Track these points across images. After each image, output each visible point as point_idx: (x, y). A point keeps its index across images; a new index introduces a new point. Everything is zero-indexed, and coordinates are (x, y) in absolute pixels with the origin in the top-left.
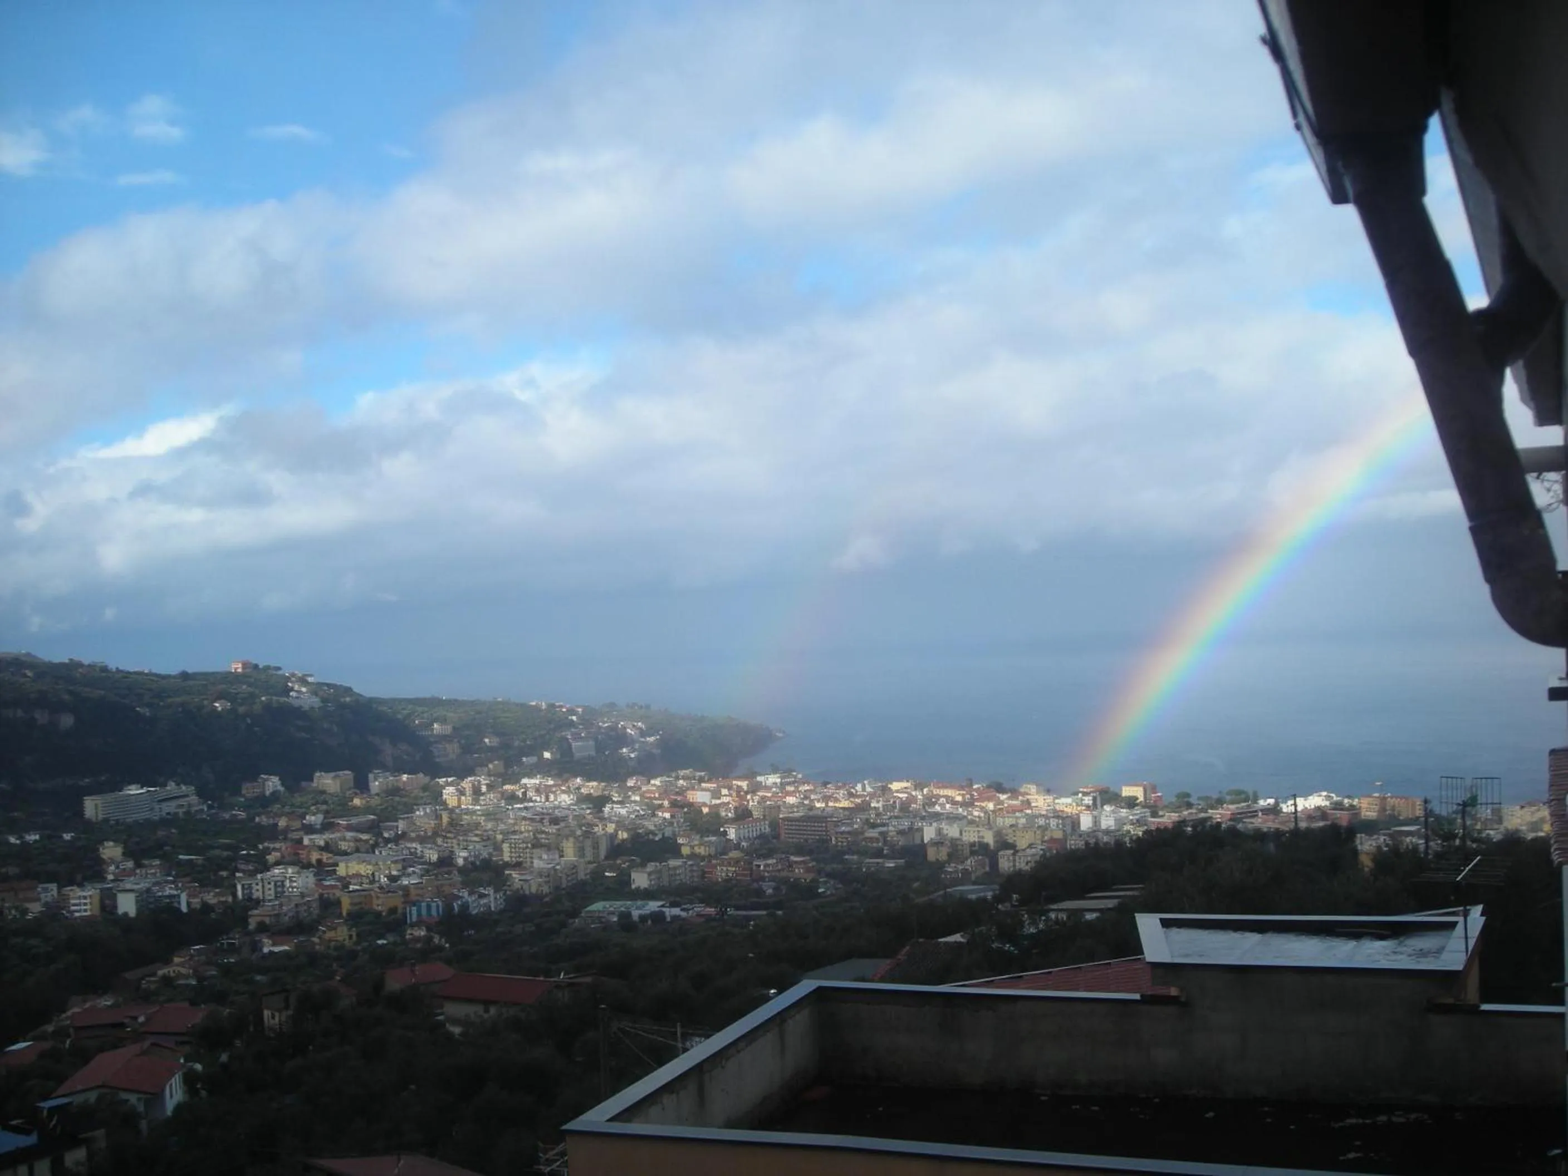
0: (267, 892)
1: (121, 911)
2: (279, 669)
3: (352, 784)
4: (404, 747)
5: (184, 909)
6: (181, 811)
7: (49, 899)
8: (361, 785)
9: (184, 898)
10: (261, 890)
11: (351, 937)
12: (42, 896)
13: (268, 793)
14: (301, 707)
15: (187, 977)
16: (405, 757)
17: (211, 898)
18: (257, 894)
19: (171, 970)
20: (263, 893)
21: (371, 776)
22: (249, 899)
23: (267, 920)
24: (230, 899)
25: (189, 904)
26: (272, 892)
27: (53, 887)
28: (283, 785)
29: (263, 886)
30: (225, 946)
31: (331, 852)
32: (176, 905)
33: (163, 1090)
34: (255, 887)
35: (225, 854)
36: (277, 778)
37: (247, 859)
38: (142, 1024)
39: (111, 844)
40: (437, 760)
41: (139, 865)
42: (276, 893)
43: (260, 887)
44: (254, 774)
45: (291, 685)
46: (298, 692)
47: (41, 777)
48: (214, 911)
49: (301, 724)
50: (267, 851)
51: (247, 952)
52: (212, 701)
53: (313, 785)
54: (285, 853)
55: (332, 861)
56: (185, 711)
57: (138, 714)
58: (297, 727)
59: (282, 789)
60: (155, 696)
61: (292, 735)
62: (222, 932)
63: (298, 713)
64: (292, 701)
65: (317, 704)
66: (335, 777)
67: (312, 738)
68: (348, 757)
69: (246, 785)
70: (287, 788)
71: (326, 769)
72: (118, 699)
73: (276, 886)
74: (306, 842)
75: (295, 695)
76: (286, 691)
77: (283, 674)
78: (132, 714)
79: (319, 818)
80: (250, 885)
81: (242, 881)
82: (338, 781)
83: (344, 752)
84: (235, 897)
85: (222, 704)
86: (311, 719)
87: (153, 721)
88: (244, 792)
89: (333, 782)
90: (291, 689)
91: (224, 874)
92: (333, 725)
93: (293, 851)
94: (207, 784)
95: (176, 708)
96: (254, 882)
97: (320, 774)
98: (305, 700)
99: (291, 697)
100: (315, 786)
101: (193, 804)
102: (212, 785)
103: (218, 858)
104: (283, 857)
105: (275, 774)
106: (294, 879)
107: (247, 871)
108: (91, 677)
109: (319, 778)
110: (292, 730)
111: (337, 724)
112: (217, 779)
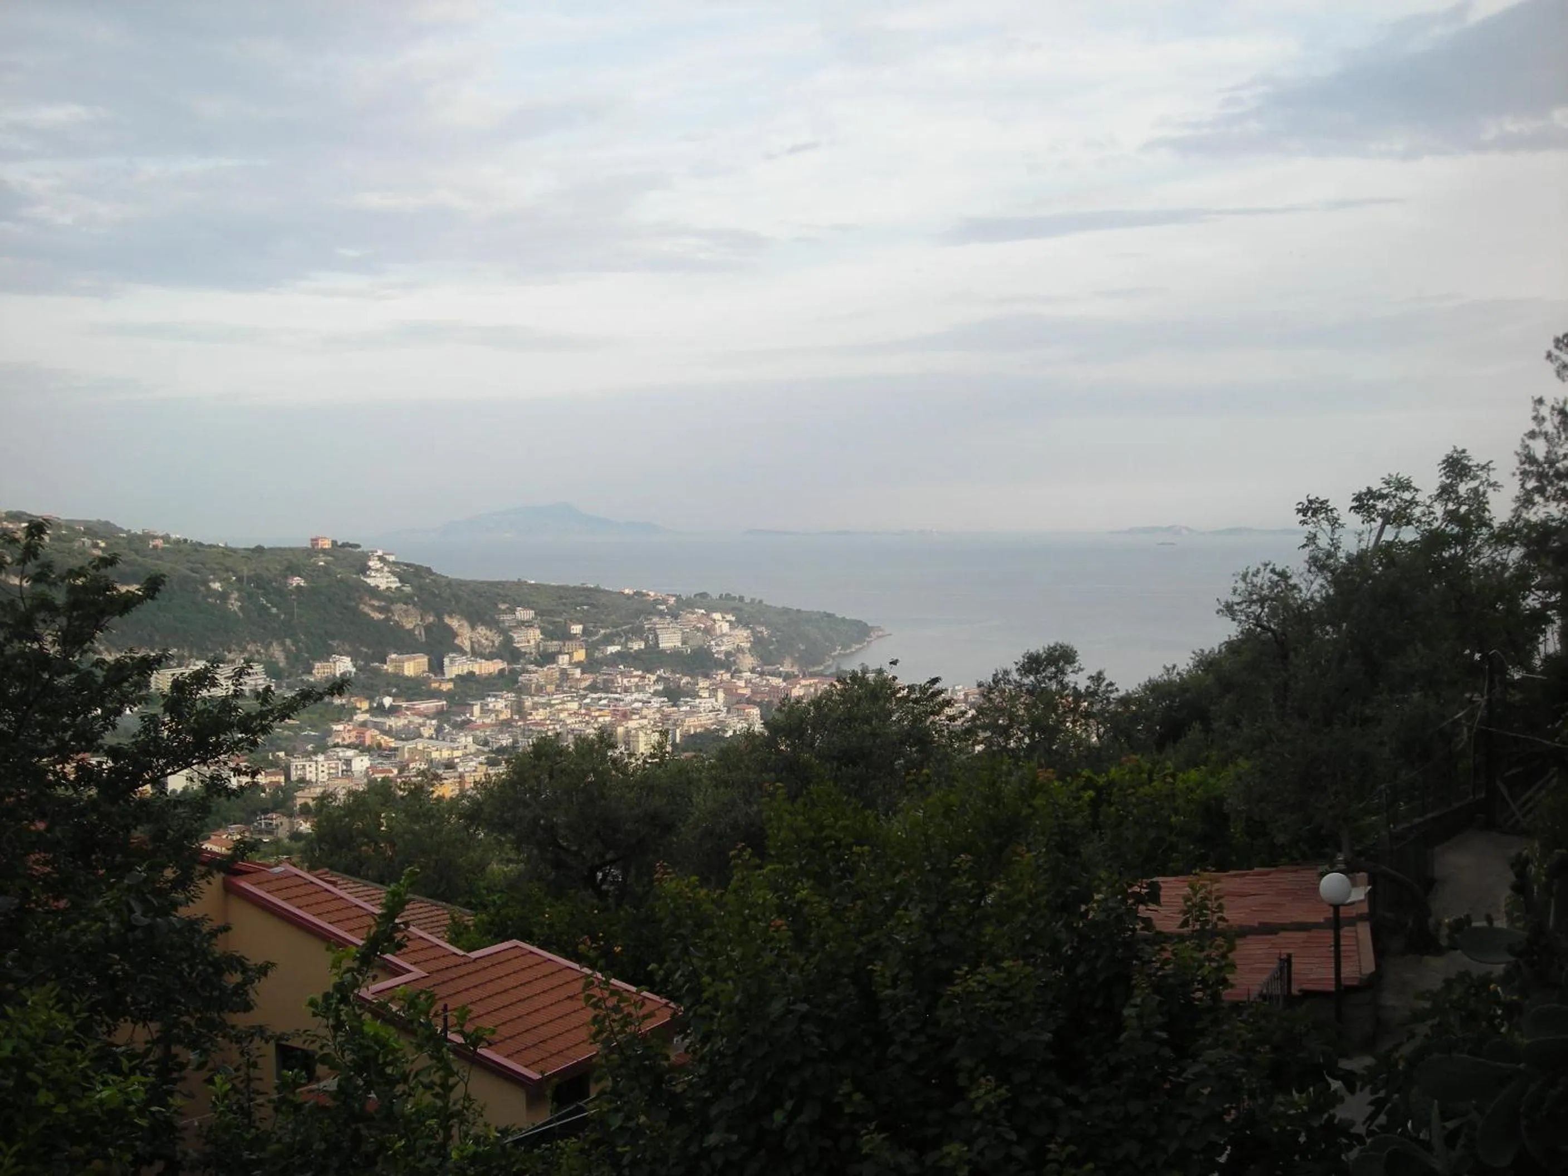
0: (321, 775)
1: (171, 787)
2: (358, 546)
3: (425, 668)
4: (482, 630)
8: (437, 667)
10: (314, 772)
13: (338, 675)
14: (377, 587)
16: (484, 641)
17: (263, 778)
18: (310, 776)
20: (317, 774)
21: (446, 661)
22: (302, 780)
23: (313, 801)
24: (282, 779)
26: (325, 774)
28: (355, 666)
29: (317, 769)
30: (263, 826)
31: (392, 737)
34: (308, 769)
36: (349, 659)
37: (309, 739)
40: (518, 646)
42: (329, 774)
43: (313, 769)
44: (326, 654)
45: (371, 564)
46: (377, 570)
47: (107, 650)
48: (264, 791)
49: (376, 603)
50: (329, 733)
51: (283, 833)
52: (286, 577)
53: (385, 667)
54: (346, 735)
55: (393, 745)
56: (258, 587)
57: (209, 588)
58: (372, 606)
59: (354, 670)
60: (227, 570)
61: (367, 615)
62: (265, 812)
63: (374, 592)
64: (368, 580)
65: (395, 583)
66: (409, 660)
67: (388, 619)
68: (424, 640)
69: (317, 665)
70: (359, 669)
71: (400, 651)
72: (189, 572)
73: (329, 768)
74: (370, 725)
75: (373, 574)
76: (364, 569)
77: (363, 552)
78: (202, 588)
79: (387, 701)
80: (304, 767)
81: (297, 762)
82: (412, 664)
83: (421, 634)
84: (288, 778)
85: (297, 581)
86: (388, 599)
87: (224, 596)
88: (315, 671)
89: (406, 665)
90: (369, 568)
91: (282, 754)
92: (410, 606)
93: (354, 733)
94: (277, 663)
95: (249, 583)
96: (307, 764)
97: (394, 656)
98: (382, 580)
99: (369, 576)
100: (388, 668)
101: (261, 682)
102: (282, 664)
103: (279, 738)
104: (344, 739)
105: (348, 654)
106: (348, 762)
107: (306, 751)
108: (163, 549)
109: (393, 661)
110: (367, 610)
111: (415, 605)
112: (287, 658)
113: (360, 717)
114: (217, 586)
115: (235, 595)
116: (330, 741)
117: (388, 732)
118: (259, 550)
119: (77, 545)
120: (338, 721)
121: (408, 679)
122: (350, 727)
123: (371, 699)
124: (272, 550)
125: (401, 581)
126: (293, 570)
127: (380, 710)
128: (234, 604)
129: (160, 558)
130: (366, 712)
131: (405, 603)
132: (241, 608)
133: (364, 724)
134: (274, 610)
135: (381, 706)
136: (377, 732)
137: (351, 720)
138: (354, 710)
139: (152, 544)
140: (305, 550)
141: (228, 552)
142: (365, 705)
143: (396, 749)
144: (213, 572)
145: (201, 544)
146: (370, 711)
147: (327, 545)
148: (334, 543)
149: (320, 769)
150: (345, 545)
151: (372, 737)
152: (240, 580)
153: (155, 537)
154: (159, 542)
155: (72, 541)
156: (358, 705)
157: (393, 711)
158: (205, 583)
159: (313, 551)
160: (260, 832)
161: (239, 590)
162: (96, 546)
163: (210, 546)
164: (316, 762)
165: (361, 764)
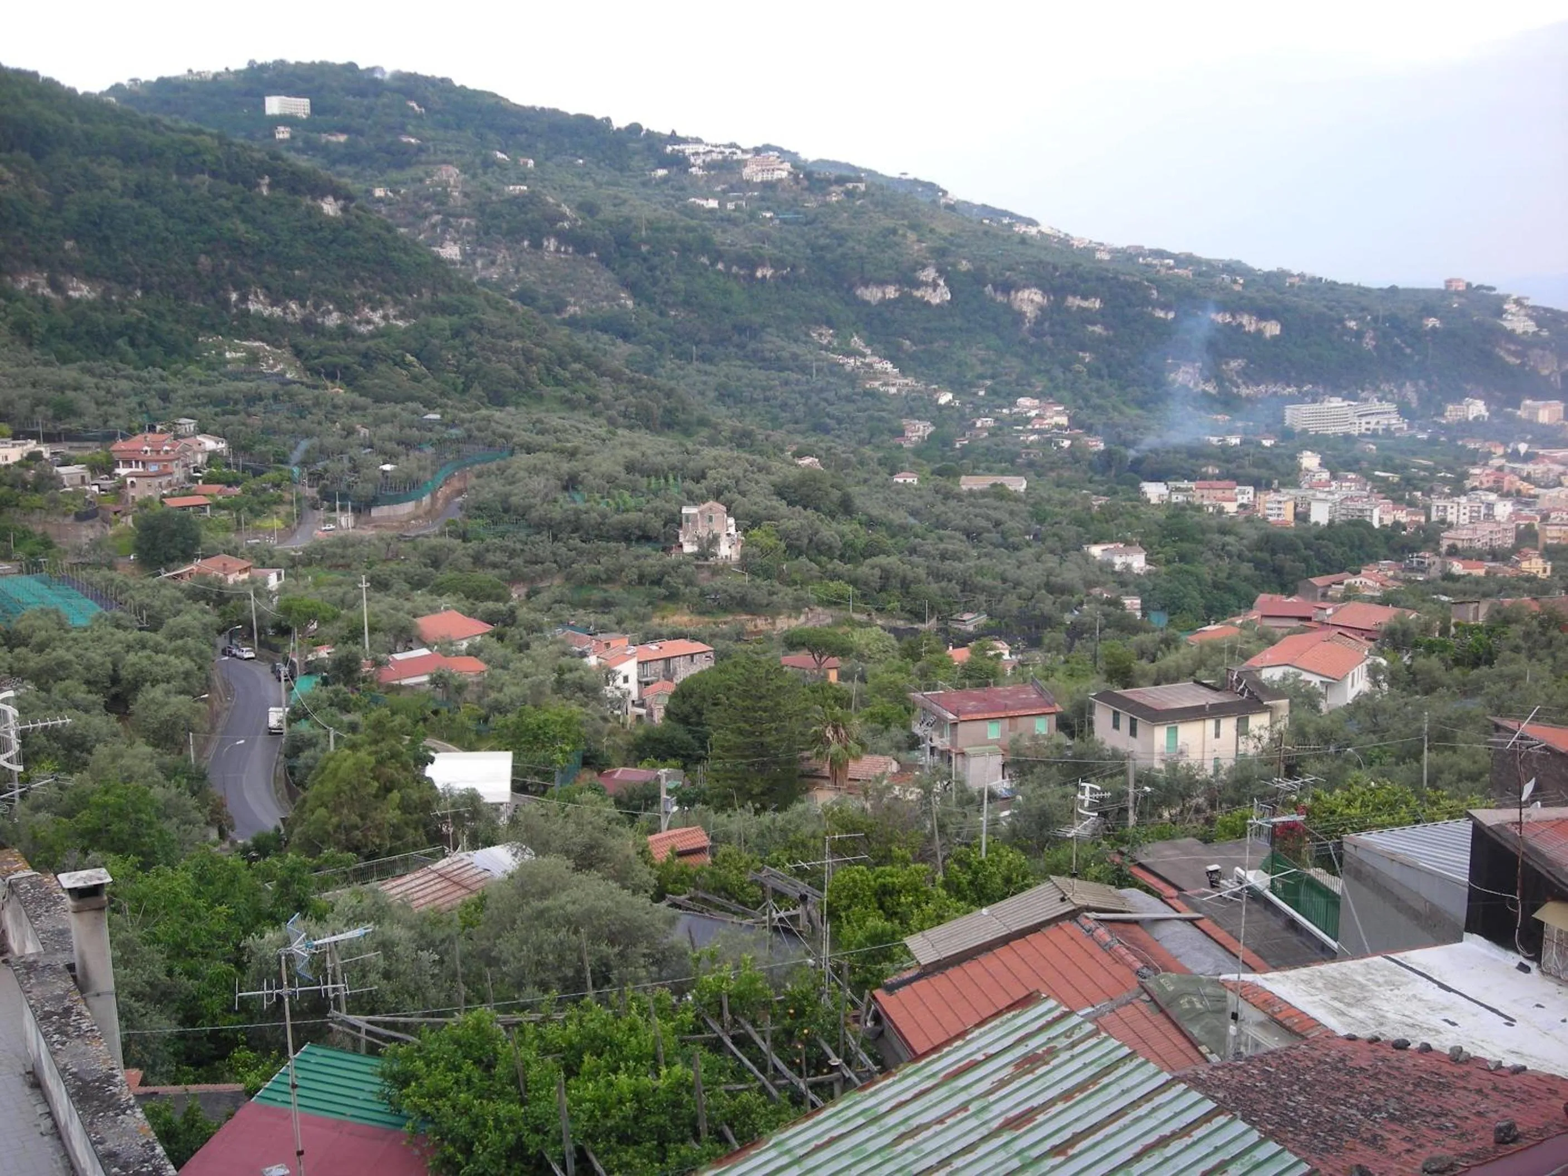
0: (1462, 517)
1: (1313, 519)
2: (1493, 289)
3: (1562, 415)
5: (1376, 525)
6: (1380, 428)
7: (1245, 501)
9: (1376, 513)
10: (1456, 513)
11: (1545, 571)
12: (1239, 497)
13: (1471, 418)
14: (1513, 330)
15: (1374, 589)
17: (1402, 516)
18: (1451, 518)
19: (1358, 580)
20: (1458, 516)
22: (1443, 521)
23: (1459, 545)
24: (1423, 519)
25: (1381, 520)
26: (1467, 517)
27: (1251, 489)
28: (1488, 410)
29: (1458, 511)
30: (1415, 564)
31: (1531, 483)
32: (1368, 519)
33: (1345, 677)
34: (1449, 510)
35: (1422, 473)
36: (1482, 403)
37: (1445, 481)
38: (1329, 616)
39: (1309, 453)
41: (1334, 476)
42: (1471, 517)
43: (1455, 510)
44: (1459, 396)
45: (1506, 307)
46: (1513, 314)
47: (1244, 383)
48: (1405, 529)
49: (1513, 347)
50: (1466, 475)
51: (1435, 572)
52: (1421, 318)
53: (1519, 413)
54: (1484, 480)
55: (1532, 492)
56: (1392, 326)
57: (1344, 327)
58: (1509, 351)
59: (1487, 414)
60: (1363, 309)
61: (1501, 358)
62: (1413, 550)
63: (1510, 336)
64: (1505, 324)
65: (1531, 327)
66: (1544, 406)
67: (1523, 365)
68: (1559, 386)
69: (1450, 407)
70: (1493, 414)
71: (1535, 397)
72: (1325, 310)
73: (1471, 512)
74: (1507, 470)
75: (1510, 317)
76: (1500, 312)
77: (1498, 295)
78: (1338, 327)
79: (1523, 448)
80: (1445, 507)
81: (1437, 503)
82: (1547, 412)
83: (1557, 380)
84: (1428, 518)
85: (1432, 322)
86: (1524, 344)
87: (1359, 335)
88: (1447, 414)
89: (1541, 413)
90: (1505, 311)
91: (1419, 494)
92: (1547, 352)
93: (1492, 478)
94: (1409, 403)
95: (1384, 323)
96: (1449, 505)
97: (1528, 402)
98: (1519, 324)
99: (1505, 320)
100: (1521, 413)
101: (1394, 421)
102: (1414, 405)
103: (1415, 478)
104: (1481, 483)
105: (1480, 398)
106: (1490, 506)
107: (1443, 493)
108: (1300, 287)
109: (1527, 407)
110: (1502, 353)
111: (1552, 351)
112: (1419, 399)
113: (1496, 462)
114: (1352, 324)
115: (1371, 334)
116: (1468, 484)
117: (1527, 479)
118: (1393, 290)
119: (1218, 280)
120: (1474, 464)
121: (1543, 426)
122: (1488, 471)
123: (1506, 444)
124: (1406, 291)
125: (1538, 326)
126: (1429, 311)
127: (1514, 456)
128: (1369, 342)
129: (1297, 295)
130: (1502, 456)
131: (1543, 349)
132: (1376, 347)
133: (1500, 469)
134: (1408, 351)
135: (1516, 453)
136: (1516, 478)
137: (1486, 464)
138: (1489, 455)
139: (1289, 281)
140: (1438, 291)
141: (1364, 292)
142: (1500, 451)
143: (1536, 496)
144: (1348, 310)
145: (1335, 283)
146: (1505, 456)
147: (1462, 287)
148: (1469, 285)
149: (1462, 511)
150: (1480, 287)
151: (1511, 483)
152: (1375, 319)
153: (1292, 276)
154: (1296, 280)
155: (1213, 276)
156: (1493, 450)
157: (1529, 457)
158: (1341, 321)
159: (1445, 294)
160: (1412, 570)
161: (1375, 329)
162: (1235, 282)
163: (1344, 285)
164: (1458, 504)
165: (1504, 509)
